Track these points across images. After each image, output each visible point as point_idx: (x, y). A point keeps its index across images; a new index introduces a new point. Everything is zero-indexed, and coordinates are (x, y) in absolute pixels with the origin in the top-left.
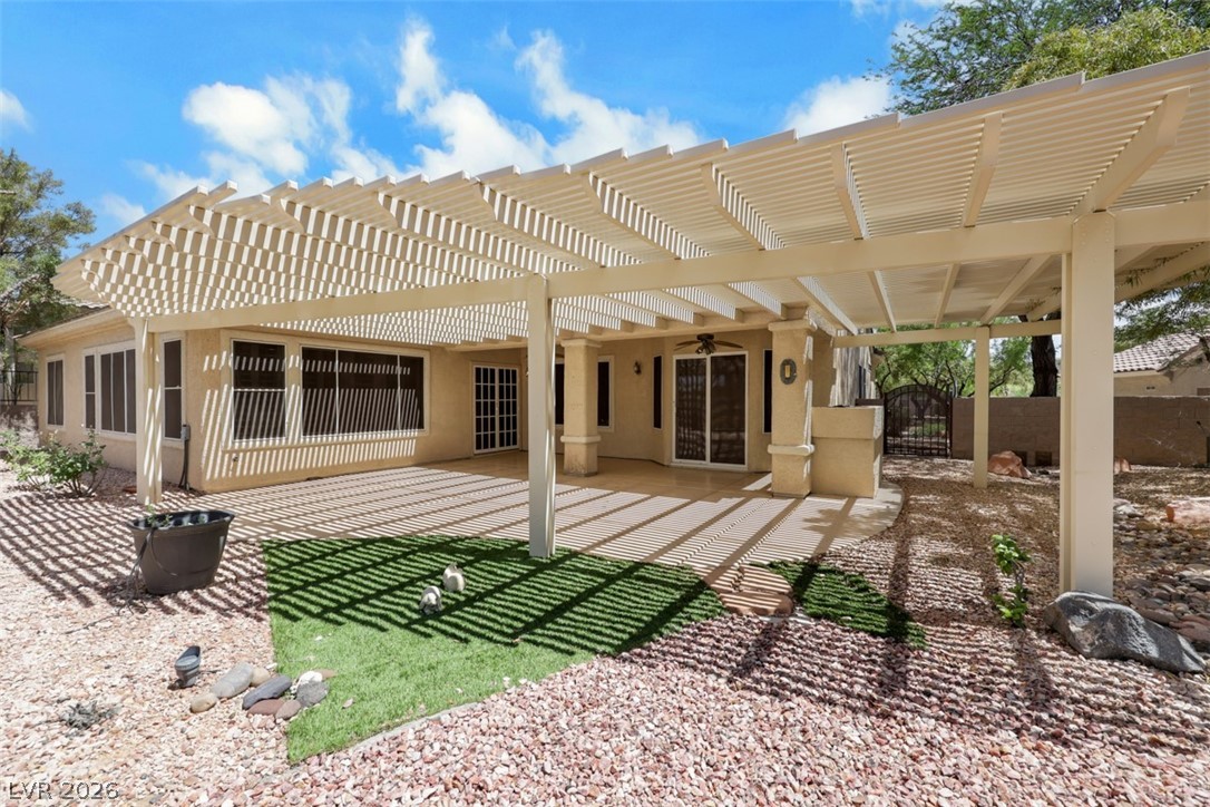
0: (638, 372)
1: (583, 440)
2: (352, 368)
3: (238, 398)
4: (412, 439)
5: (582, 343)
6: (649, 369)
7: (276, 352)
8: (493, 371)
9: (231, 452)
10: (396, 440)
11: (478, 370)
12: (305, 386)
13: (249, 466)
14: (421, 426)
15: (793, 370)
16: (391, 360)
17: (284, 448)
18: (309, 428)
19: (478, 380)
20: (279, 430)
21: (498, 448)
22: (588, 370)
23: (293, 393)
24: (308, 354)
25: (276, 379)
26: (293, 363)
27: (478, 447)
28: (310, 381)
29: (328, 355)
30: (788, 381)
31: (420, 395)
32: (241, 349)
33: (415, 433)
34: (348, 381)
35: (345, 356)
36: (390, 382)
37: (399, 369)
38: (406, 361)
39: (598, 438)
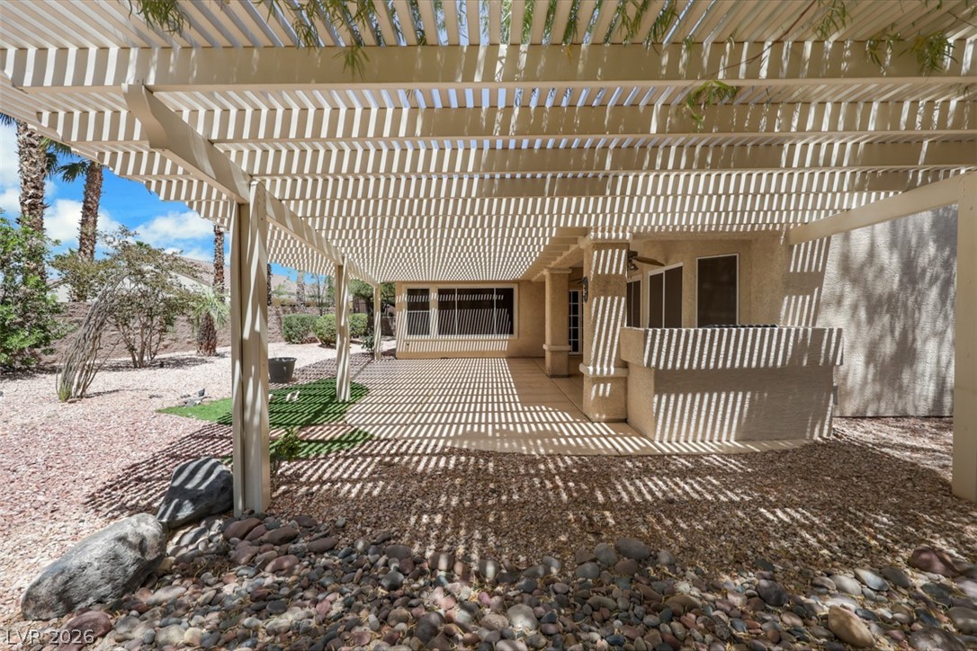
2: (466, 298)
3: (409, 315)
4: (505, 340)
7: (426, 292)
9: (407, 341)
10: (494, 340)
12: (440, 309)
13: (414, 348)
14: (511, 332)
16: (491, 291)
17: (430, 341)
18: (442, 330)
20: (427, 332)
23: (434, 312)
24: (441, 292)
25: (426, 306)
26: (434, 297)
28: (443, 306)
29: (451, 292)
31: (511, 313)
32: (411, 292)
33: (507, 337)
34: (461, 305)
35: (461, 292)
36: (490, 304)
37: (495, 297)
38: (499, 291)
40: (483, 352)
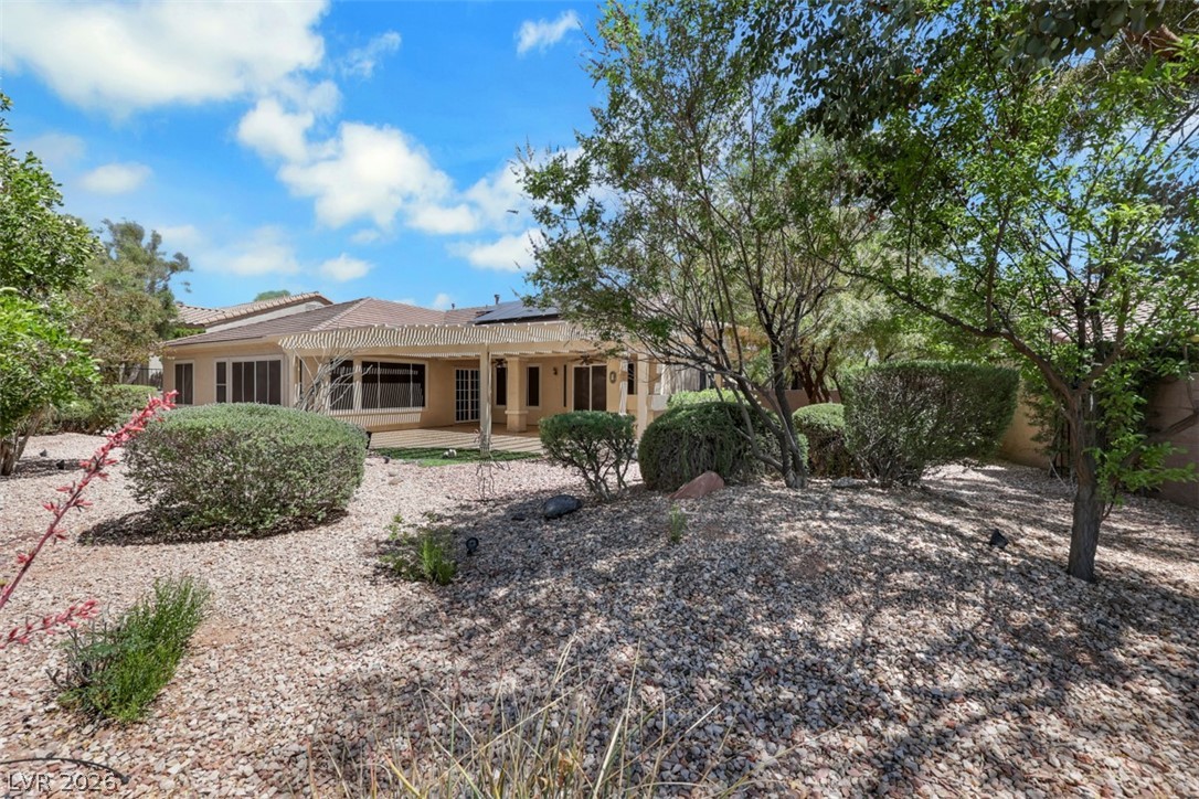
0: (556, 373)
1: (517, 412)
2: (387, 371)
3: (333, 389)
4: (418, 412)
5: (517, 359)
6: (561, 372)
7: (350, 365)
8: (467, 372)
10: (409, 413)
11: (458, 371)
12: (363, 382)
14: (423, 405)
15: (615, 376)
16: (407, 366)
17: (353, 415)
18: (365, 405)
19: (458, 377)
20: (351, 407)
21: (470, 420)
22: (521, 374)
23: (357, 386)
24: (365, 365)
25: (349, 379)
26: (357, 370)
27: (458, 419)
28: (366, 379)
29: (375, 365)
30: (613, 382)
31: (423, 387)
33: (420, 409)
34: (386, 379)
35: (384, 365)
36: (406, 379)
37: (411, 372)
38: (416, 367)
39: (526, 412)
40: (401, 425)
